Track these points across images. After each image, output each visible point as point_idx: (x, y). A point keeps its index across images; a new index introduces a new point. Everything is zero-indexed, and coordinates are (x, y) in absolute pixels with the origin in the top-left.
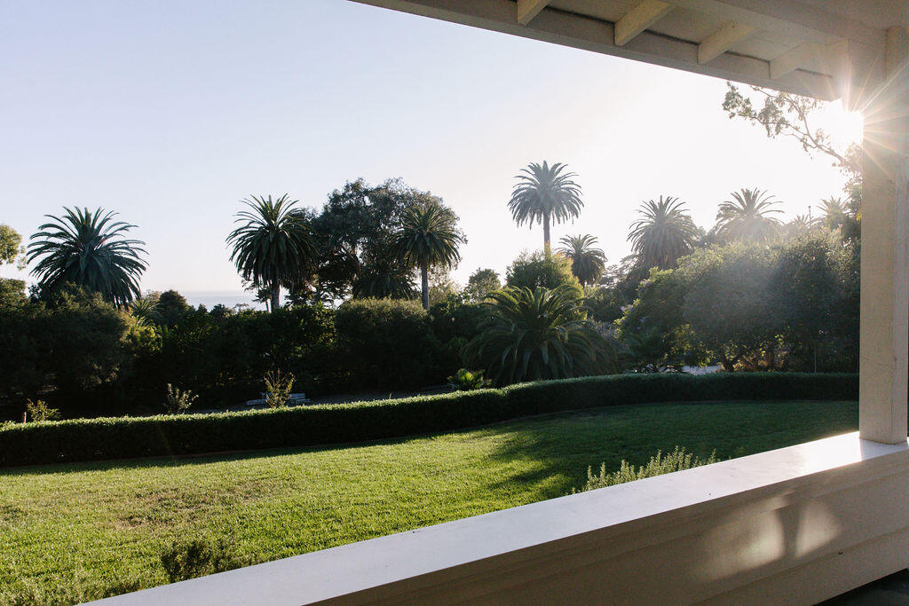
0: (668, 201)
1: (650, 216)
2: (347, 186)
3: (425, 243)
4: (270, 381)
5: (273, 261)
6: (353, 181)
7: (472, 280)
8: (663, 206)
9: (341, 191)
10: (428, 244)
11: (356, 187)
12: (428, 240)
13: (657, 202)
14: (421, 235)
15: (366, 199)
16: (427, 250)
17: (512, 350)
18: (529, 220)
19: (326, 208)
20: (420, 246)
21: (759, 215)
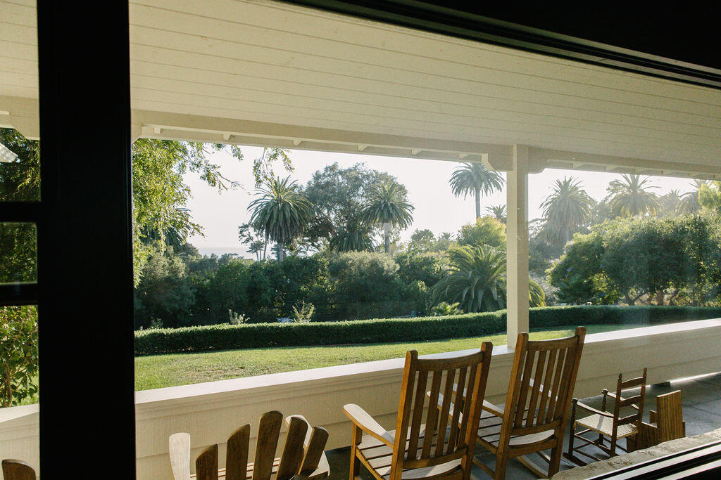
0: (570, 180)
1: (557, 191)
2: (327, 168)
3: (388, 211)
4: (297, 309)
5: (281, 224)
6: (331, 164)
7: (414, 237)
8: (566, 184)
9: (322, 171)
10: (391, 212)
11: (333, 168)
12: (391, 209)
13: (562, 181)
14: (386, 205)
15: (340, 177)
16: (390, 215)
17: (470, 290)
18: (464, 193)
19: (309, 183)
20: (385, 212)
21: (642, 190)
